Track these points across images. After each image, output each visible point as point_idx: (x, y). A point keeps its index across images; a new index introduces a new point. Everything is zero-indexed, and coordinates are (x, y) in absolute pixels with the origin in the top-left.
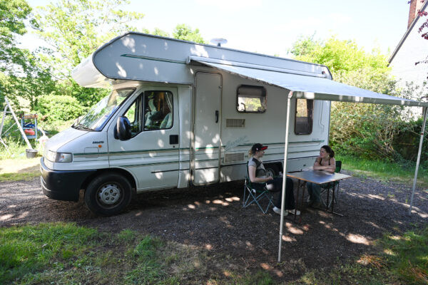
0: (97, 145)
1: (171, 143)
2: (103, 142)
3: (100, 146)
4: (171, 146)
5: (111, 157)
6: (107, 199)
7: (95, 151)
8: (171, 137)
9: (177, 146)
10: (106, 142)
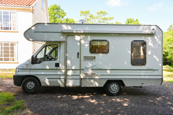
0: (26, 66)
1: (56, 66)
2: (28, 65)
3: (27, 66)
4: (56, 68)
5: (31, 71)
6: (29, 87)
7: (25, 68)
8: (56, 64)
9: (58, 68)
10: (29, 65)
